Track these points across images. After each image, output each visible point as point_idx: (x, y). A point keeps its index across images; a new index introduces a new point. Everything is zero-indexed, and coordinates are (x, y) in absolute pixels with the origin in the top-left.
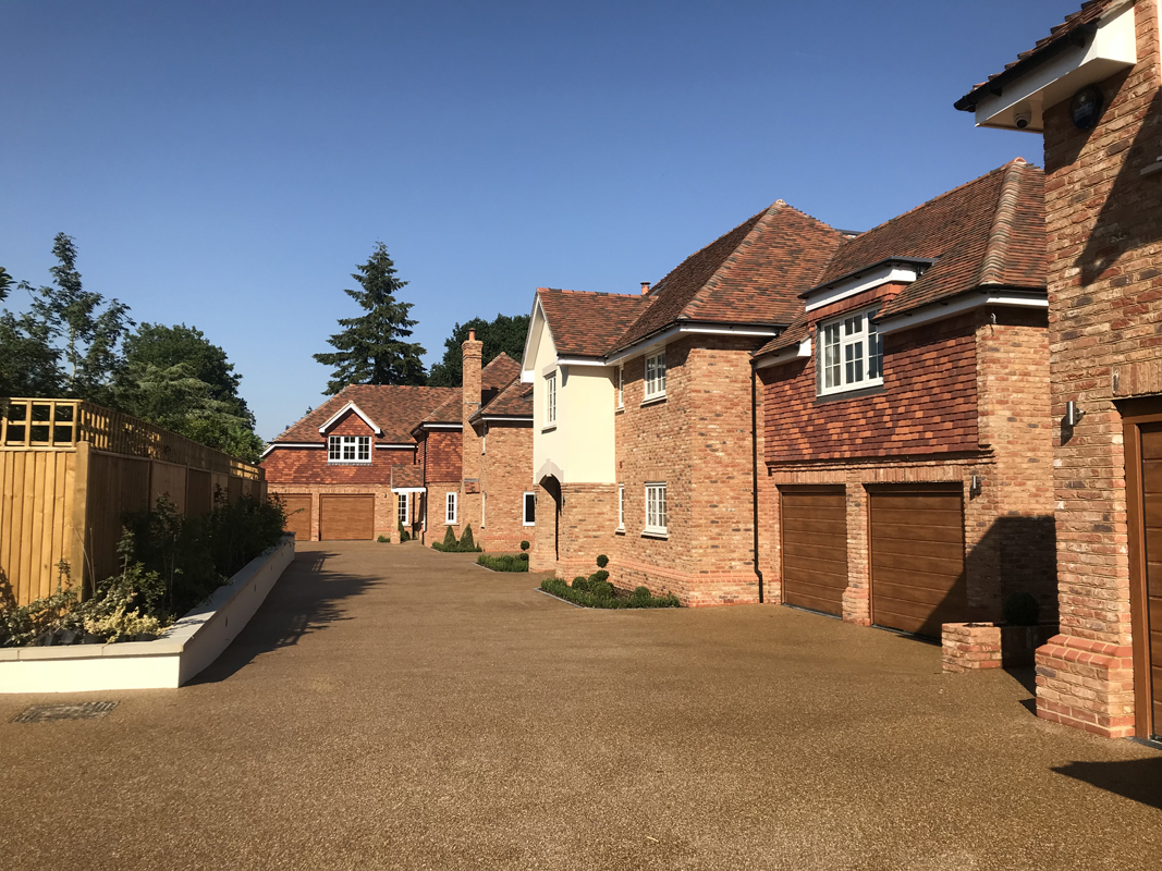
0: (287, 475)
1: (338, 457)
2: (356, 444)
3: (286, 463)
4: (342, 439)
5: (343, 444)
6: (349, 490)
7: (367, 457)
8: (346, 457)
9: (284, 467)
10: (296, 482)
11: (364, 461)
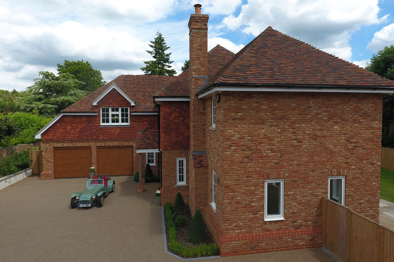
0: (73, 134)
1: (108, 121)
2: (120, 113)
3: (72, 126)
4: (110, 110)
5: (111, 113)
6: (116, 144)
7: (127, 121)
8: (113, 121)
9: (71, 129)
10: (80, 139)
11: (125, 124)
